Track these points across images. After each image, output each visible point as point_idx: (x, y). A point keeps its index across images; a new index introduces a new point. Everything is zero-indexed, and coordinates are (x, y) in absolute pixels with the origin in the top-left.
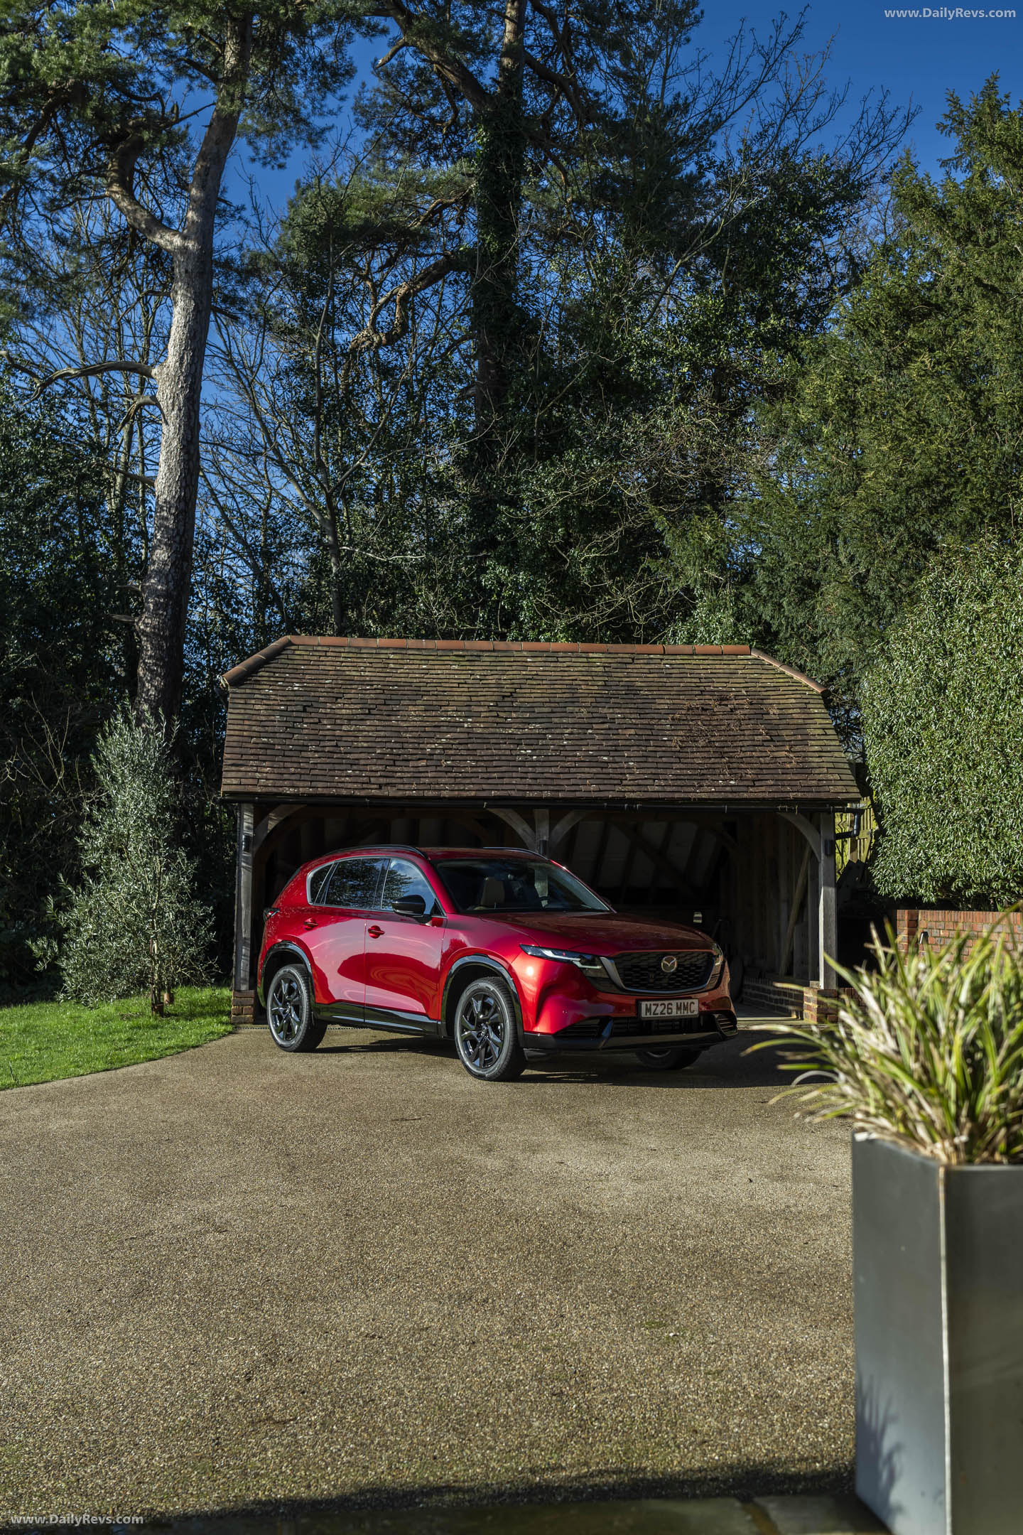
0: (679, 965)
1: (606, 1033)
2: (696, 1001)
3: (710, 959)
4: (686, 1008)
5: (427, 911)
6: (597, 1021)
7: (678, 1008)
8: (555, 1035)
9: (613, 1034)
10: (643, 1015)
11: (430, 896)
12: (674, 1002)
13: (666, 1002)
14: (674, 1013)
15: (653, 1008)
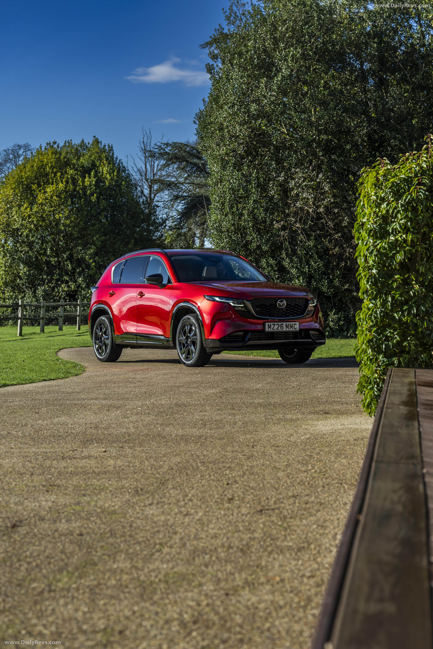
0: (287, 304)
1: (247, 339)
2: (298, 323)
3: (307, 301)
4: (291, 327)
5: (165, 282)
6: (241, 333)
7: (287, 326)
8: (220, 340)
9: (249, 340)
10: (267, 329)
11: (167, 273)
12: (284, 324)
13: (280, 323)
14: (284, 329)
15: (272, 326)
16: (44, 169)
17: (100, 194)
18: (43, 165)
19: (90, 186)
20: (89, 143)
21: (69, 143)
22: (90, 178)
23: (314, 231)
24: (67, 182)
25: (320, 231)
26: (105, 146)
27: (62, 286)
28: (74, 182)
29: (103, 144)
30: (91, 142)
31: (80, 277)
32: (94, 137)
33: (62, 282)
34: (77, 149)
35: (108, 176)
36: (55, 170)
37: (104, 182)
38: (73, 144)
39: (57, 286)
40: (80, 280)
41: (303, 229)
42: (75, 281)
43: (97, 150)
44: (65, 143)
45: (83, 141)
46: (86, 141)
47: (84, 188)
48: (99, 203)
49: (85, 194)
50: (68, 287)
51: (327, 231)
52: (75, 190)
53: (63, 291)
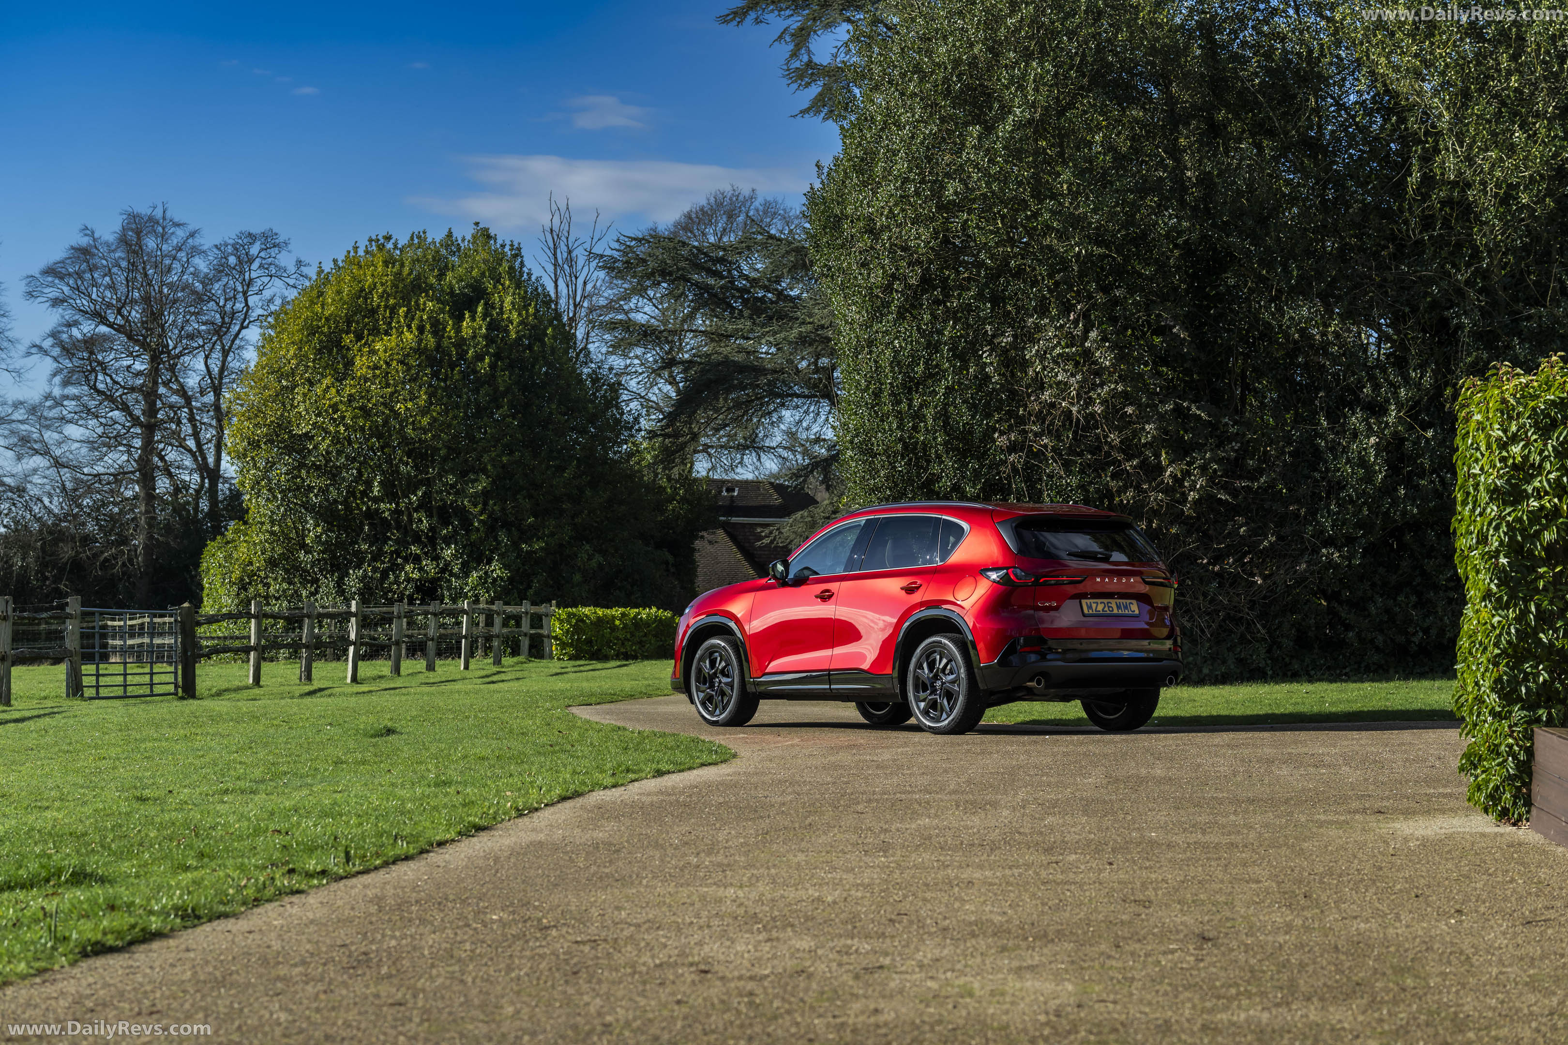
16: (366, 299)
17: (497, 356)
18: (362, 290)
19: (474, 337)
20: (463, 240)
21: (419, 237)
22: (473, 319)
23: (1080, 454)
24: (421, 329)
25: (1093, 454)
26: (503, 246)
27: (407, 568)
28: (437, 329)
29: (499, 242)
30: (469, 237)
31: (448, 545)
32: (477, 224)
33: (406, 560)
34: (438, 252)
35: (515, 315)
36: (392, 302)
37: (506, 330)
38: (429, 240)
39: (395, 567)
40: (448, 553)
41: (1054, 449)
42: (436, 558)
43: (483, 255)
44: (412, 238)
45: (450, 234)
46: (457, 234)
47: (461, 344)
48: (493, 376)
49: (462, 355)
50: (421, 569)
51: (1108, 454)
52: (438, 347)
53: (408, 580)
